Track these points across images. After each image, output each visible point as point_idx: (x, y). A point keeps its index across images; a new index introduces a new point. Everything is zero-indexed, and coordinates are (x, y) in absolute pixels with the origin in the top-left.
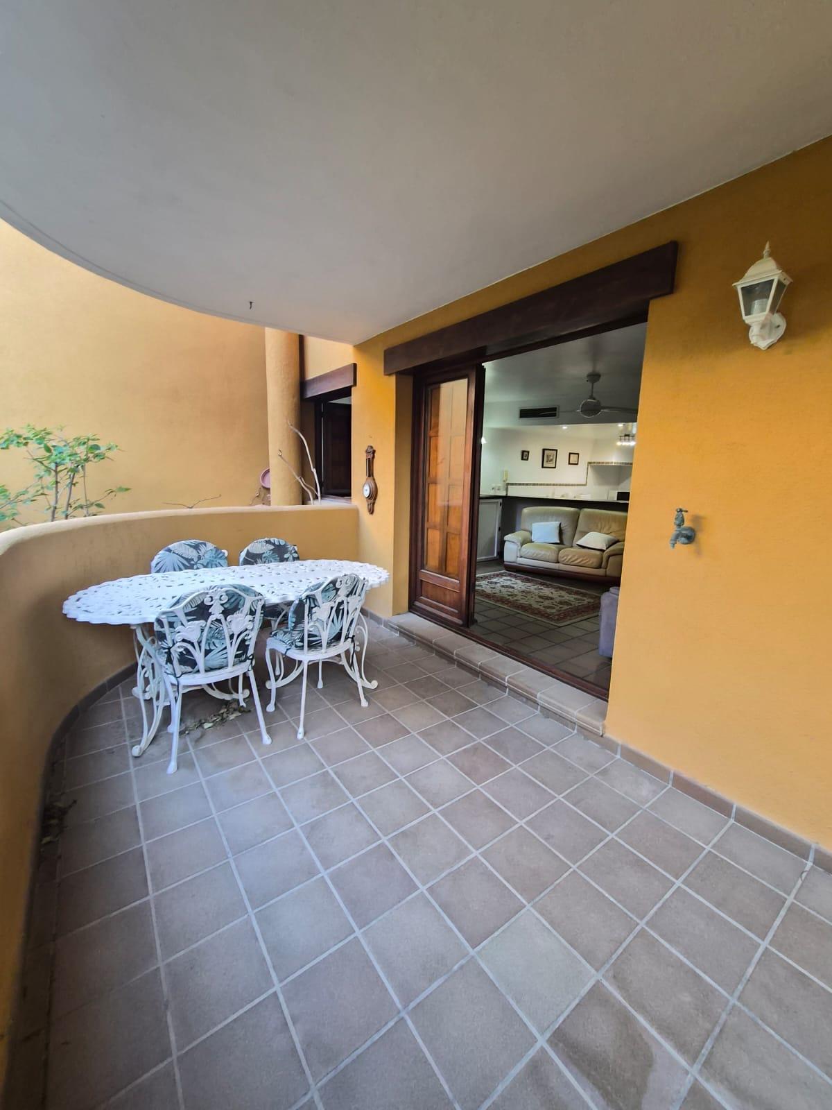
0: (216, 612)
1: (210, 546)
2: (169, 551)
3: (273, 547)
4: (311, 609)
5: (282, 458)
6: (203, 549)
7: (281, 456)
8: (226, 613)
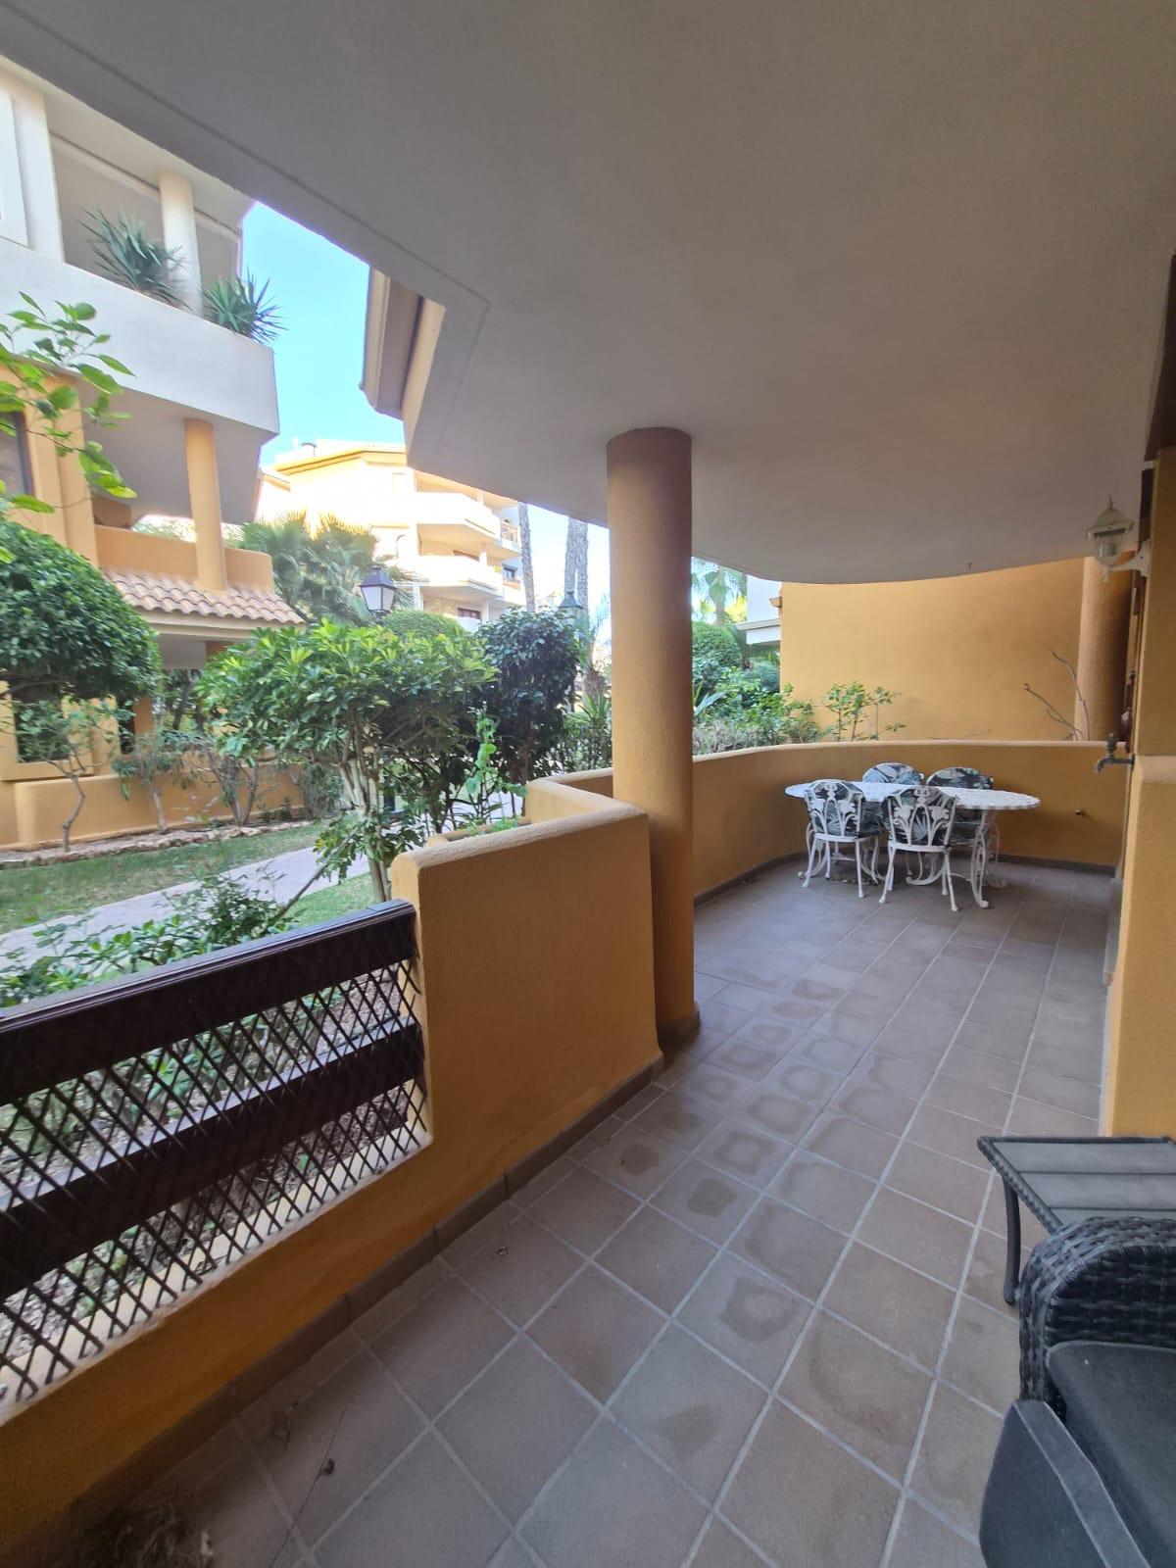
0: (831, 796)
1: (909, 769)
2: (876, 769)
3: (963, 775)
4: (893, 807)
5: (1031, 692)
6: (902, 770)
7: (1028, 690)
8: (838, 797)
